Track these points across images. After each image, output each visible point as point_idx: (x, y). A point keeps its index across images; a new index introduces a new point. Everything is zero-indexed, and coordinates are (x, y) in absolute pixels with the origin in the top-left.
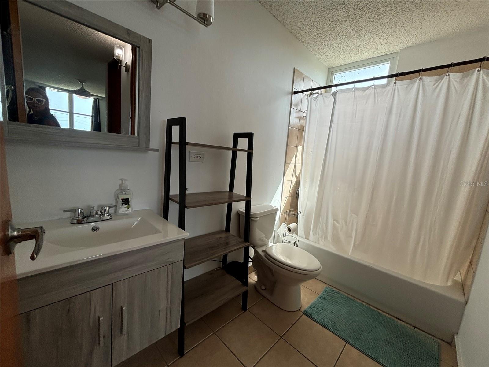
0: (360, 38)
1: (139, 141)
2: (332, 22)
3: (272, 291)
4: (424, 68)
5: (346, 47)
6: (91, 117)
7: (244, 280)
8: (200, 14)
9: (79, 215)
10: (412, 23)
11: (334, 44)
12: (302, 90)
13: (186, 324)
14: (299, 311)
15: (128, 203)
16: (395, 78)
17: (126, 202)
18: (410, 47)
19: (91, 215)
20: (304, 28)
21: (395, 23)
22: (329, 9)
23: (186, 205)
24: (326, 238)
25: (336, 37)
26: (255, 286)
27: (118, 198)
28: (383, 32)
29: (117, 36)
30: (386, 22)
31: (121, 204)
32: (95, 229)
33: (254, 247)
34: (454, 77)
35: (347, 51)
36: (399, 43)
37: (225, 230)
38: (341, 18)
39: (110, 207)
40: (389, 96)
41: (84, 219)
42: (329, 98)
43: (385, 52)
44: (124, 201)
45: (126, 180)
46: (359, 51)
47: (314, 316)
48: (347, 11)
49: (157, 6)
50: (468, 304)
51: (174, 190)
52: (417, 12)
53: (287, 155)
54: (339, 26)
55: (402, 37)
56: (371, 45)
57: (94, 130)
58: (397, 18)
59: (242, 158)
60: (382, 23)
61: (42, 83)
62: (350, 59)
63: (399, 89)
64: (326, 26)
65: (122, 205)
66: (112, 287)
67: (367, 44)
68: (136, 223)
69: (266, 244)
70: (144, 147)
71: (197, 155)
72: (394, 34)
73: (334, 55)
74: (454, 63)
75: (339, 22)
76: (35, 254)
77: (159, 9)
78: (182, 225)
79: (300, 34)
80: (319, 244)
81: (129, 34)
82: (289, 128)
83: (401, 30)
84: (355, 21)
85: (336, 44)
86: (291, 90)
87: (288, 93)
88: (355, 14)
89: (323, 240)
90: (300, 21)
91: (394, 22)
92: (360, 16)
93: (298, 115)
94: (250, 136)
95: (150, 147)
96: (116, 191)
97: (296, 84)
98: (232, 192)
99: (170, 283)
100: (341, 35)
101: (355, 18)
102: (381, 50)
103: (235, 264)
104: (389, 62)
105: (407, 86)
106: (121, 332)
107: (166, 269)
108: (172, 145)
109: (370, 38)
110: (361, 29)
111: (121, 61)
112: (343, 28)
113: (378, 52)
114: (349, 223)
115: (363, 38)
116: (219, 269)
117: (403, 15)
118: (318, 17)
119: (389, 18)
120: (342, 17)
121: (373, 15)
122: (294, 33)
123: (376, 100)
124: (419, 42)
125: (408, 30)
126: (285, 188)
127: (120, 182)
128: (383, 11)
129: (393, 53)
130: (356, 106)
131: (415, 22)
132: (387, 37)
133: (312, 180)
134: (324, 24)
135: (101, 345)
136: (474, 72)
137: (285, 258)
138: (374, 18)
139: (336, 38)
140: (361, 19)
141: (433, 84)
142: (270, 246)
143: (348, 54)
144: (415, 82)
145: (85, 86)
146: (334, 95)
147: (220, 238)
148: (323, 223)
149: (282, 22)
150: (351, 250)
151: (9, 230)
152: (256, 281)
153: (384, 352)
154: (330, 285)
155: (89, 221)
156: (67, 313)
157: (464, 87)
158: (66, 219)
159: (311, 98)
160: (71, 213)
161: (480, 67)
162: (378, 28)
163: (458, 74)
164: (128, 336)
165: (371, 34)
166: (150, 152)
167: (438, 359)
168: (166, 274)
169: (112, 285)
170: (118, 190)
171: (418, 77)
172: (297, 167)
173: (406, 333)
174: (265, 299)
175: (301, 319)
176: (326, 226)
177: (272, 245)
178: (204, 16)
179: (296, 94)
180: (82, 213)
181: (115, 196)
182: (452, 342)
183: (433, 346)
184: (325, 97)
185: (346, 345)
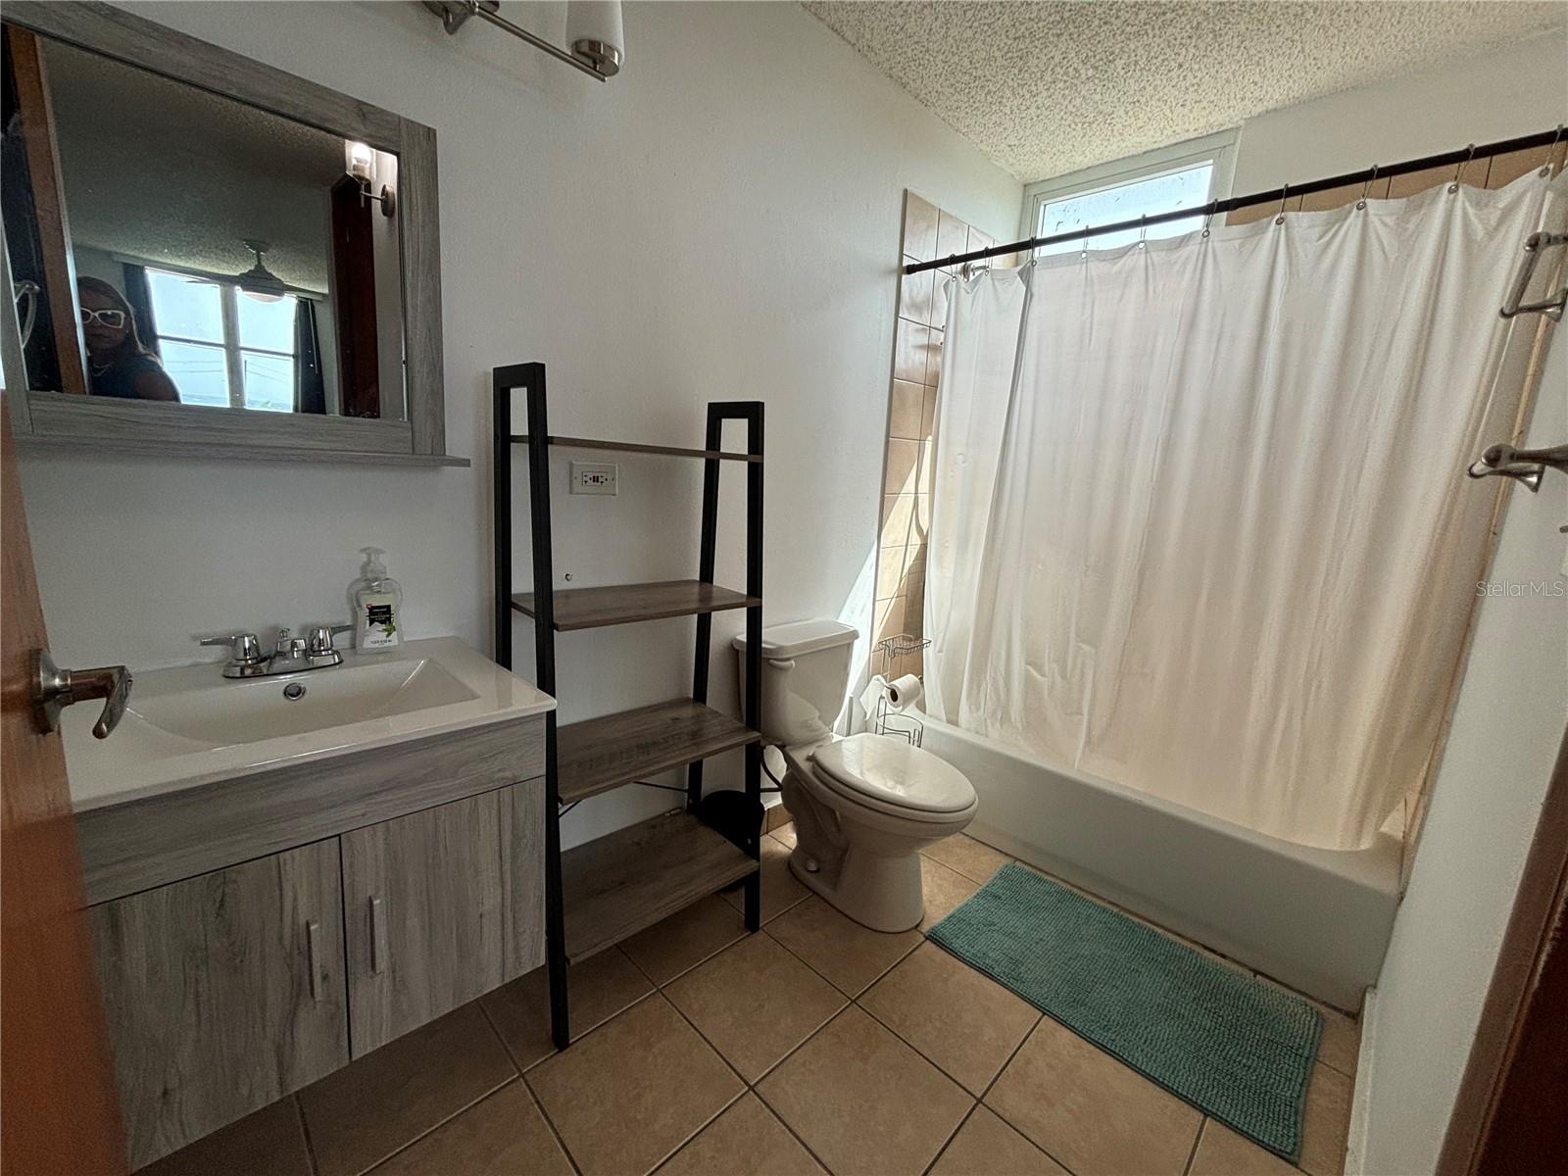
0: (1111, 87)
1: (413, 436)
2: (1015, 39)
3: (835, 875)
4: (1290, 186)
5: (1071, 118)
7: (749, 842)
8: (581, 41)
9: (246, 654)
10: (1270, 34)
11: (1033, 109)
12: (933, 259)
14: (913, 930)
15: (389, 619)
16: (1226, 213)
17: (381, 615)
18: (1275, 109)
19: (281, 654)
20: (928, 60)
21: (1215, 36)
23: (555, 621)
24: (1005, 719)
25: (1036, 85)
26: (789, 864)
27: (360, 606)
28: (1181, 66)
30: (1186, 35)
31: (368, 622)
32: (294, 692)
33: (784, 746)
34: (1380, 210)
35: (1074, 129)
36: (1239, 101)
37: (692, 696)
38: (1044, 26)
39: (336, 630)
40: (1187, 275)
41: (262, 665)
42: (1011, 285)
43: (1195, 130)
44: (376, 613)
45: (379, 552)
46: (1116, 128)
47: (956, 944)
49: (446, 24)
50: (1405, 899)
51: (523, 582)
53: (889, 469)
54: (1037, 50)
55: (1245, 81)
56: (1148, 109)
58: (1218, 20)
59: (733, 478)
60: (1176, 39)
61: (134, 254)
62: (1088, 154)
63: (1218, 253)
64: (997, 54)
65: (370, 625)
66: (340, 844)
67: (1137, 104)
68: (412, 674)
69: (823, 739)
70: (430, 452)
71: (596, 475)
72: (1217, 72)
73: (1037, 142)
74: (1380, 166)
75: (1038, 40)
76: (104, 726)
77: (451, 33)
78: (546, 681)
79: (919, 81)
80: (987, 736)
81: (364, 115)
82: (892, 382)
83: (1236, 58)
84: (1090, 36)
85: (1038, 108)
86: (895, 262)
87: (888, 272)
89: (998, 725)
90: (916, 39)
91: (1211, 35)
92: (1101, 19)
93: (923, 340)
94: (753, 413)
95: (447, 454)
96: (352, 584)
97: (911, 243)
98: (709, 585)
99: (507, 837)
100: (1050, 80)
101: (1086, 26)
102: (1185, 123)
103: (724, 797)
104: (1211, 161)
105: (1242, 243)
106: (373, 967)
107: (495, 800)
108: (512, 444)
109: (1144, 88)
111: (367, 180)
112: (1053, 58)
113: (1174, 128)
114: (1072, 671)
115: (1119, 88)
116: (677, 814)
118: (971, 27)
119: (1195, 23)
121: (1143, 15)
122: (901, 78)
123: (1151, 290)
124: (1301, 94)
125: (1260, 58)
126: (885, 570)
127: (364, 558)
129: (1223, 131)
130: (1093, 306)
131: (1277, 33)
132: (1195, 81)
133: (963, 545)
134: (992, 45)
135: (317, 999)
136: (1438, 194)
137: (890, 783)
138: (1145, 24)
139: (1034, 88)
140: (1105, 28)
141: (1317, 235)
142: (836, 743)
143: (1079, 139)
144: (1264, 230)
145: (268, 259)
146: (1026, 275)
147: (675, 720)
148: (996, 672)
149: (859, 45)
150: (1080, 751)
151: (42, 674)
152: (793, 848)
153: (1150, 1037)
154: (1017, 859)
155: (274, 671)
156: (219, 908)
157: (1408, 244)
158: (211, 664)
159: (958, 286)
160: (224, 646)
161: (1456, 177)
162: (1165, 54)
163: (1392, 200)
164: (394, 978)
165: (1145, 73)
166: (448, 469)
167: (1307, 1058)
168: (494, 813)
169: (338, 838)
170: (357, 581)
171: (1275, 213)
172: (924, 505)
173: (1225, 989)
174: (815, 898)
175: (916, 952)
176: (1005, 682)
177: (841, 738)
178: (591, 49)
179: (914, 272)
180: (255, 647)
181: (350, 599)
182: (1359, 1012)
183: (1302, 1022)
184: (998, 280)
185: (1040, 1019)
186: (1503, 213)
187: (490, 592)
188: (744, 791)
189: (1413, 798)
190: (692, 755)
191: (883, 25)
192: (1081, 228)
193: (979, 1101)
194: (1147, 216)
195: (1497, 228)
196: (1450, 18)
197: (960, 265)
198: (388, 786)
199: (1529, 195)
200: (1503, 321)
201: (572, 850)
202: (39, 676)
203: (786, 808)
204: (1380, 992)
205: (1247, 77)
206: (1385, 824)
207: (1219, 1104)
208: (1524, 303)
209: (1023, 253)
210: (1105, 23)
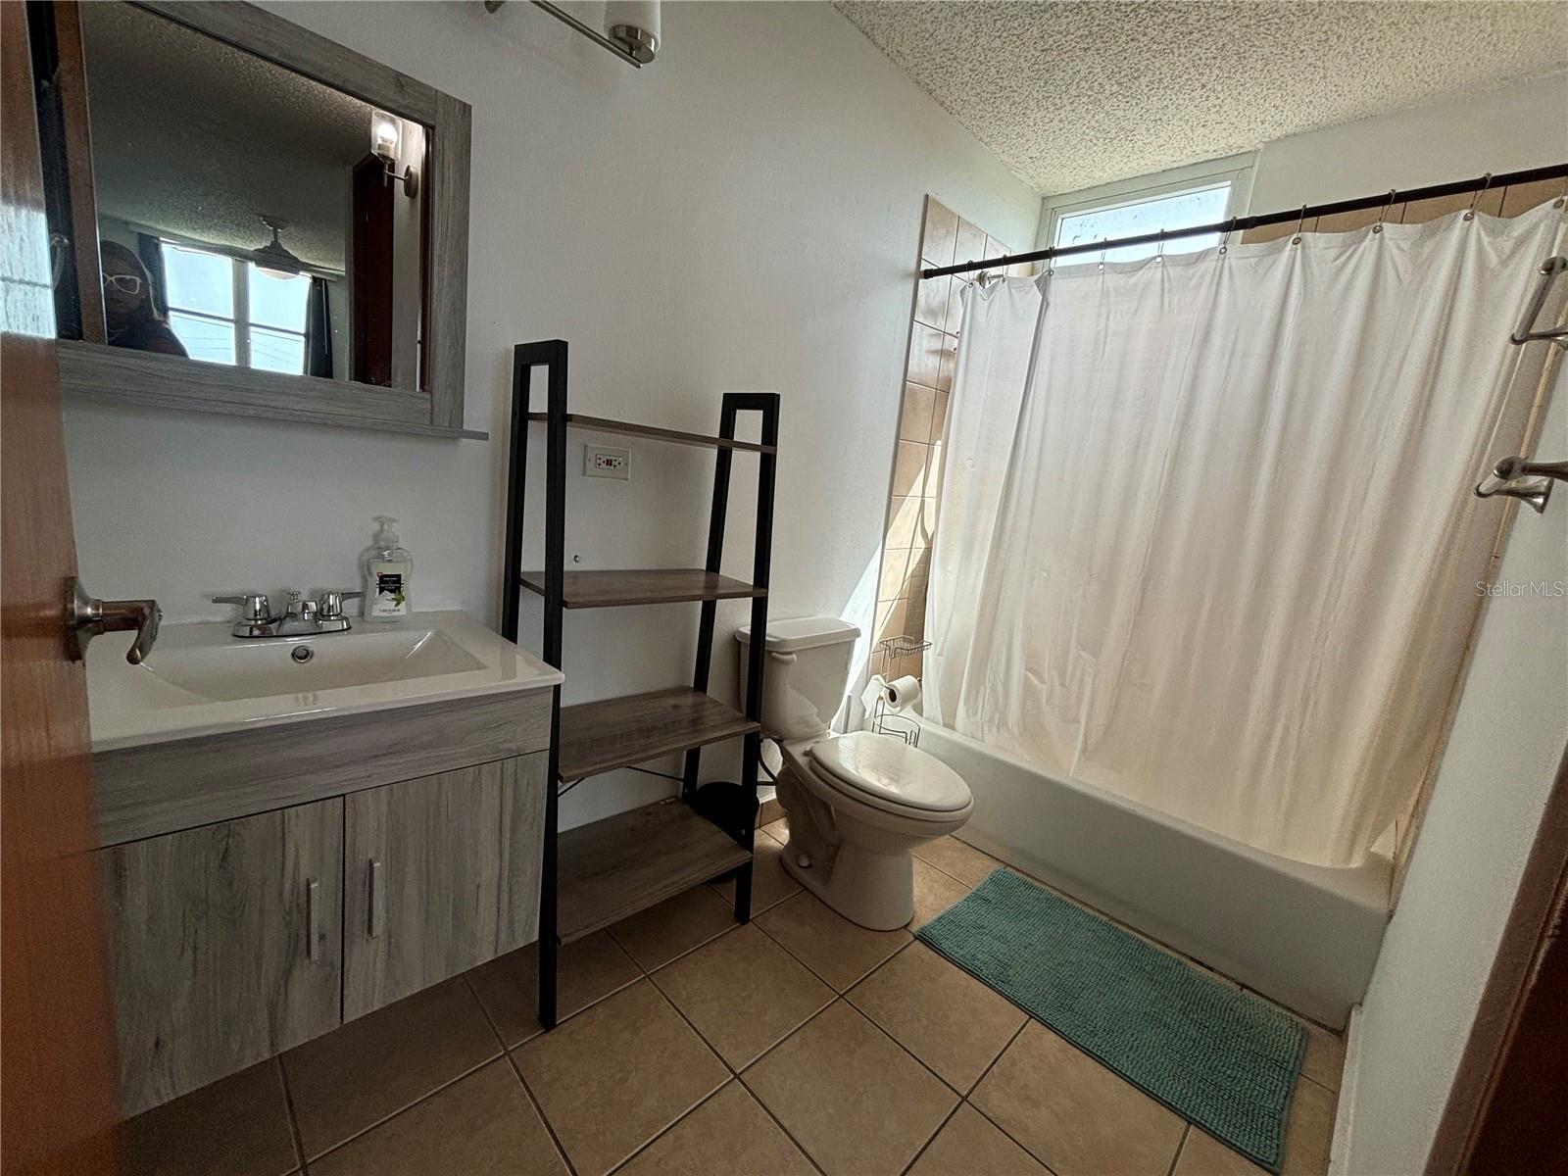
0: (1134, 104)
1: (431, 409)
2: (1043, 51)
3: (827, 874)
4: (1308, 207)
5: (1092, 133)
6: (303, 339)
7: (744, 832)
8: (618, 26)
9: (256, 615)
10: (1294, 59)
11: (1056, 122)
12: (951, 265)
13: (560, 941)
14: (903, 931)
15: (399, 588)
16: (1242, 231)
17: (391, 584)
18: (1295, 134)
19: (292, 616)
20: (956, 68)
21: (1240, 58)
22: (1029, 12)
23: (564, 599)
24: (1002, 724)
25: (1060, 98)
26: (780, 859)
27: (370, 574)
28: (1204, 86)
29: (368, 96)
30: (1211, 55)
31: (378, 590)
32: (302, 655)
33: (781, 741)
34: (1396, 235)
35: (1095, 145)
36: (1259, 124)
37: (692, 685)
38: (1072, 40)
39: (346, 596)
40: (1203, 290)
41: (271, 626)
42: (1027, 293)
43: (1215, 151)
44: (386, 582)
45: (392, 520)
46: (1136, 145)
47: (945, 945)
48: (1086, 20)
50: (1395, 917)
51: (533, 560)
52: (1306, 28)
53: (897, 472)
54: (1064, 63)
55: (1267, 105)
56: (1170, 128)
57: (312, 374)
58: (1244, 42)
59: (745, 468)
60: (1200, 59)
61: (149, 224)
62: (1107, 169)
63: (1234, 271)
64: (1024, 65)
65: (380, 594)
66: (344, 804)
67: (1159, 122)
68: (420, 644)
69: (821, 735)
70: (448, 425)
71: (610, 458)
72: (1239, 94)
73: (1059, 155)
74: (1398, 191)
75: (1065, 53)
76: (138, 652)
77: (492, 11)
78: (552, 655)
79: (945, 90)
80: (982, 741)
81: (402, 86)
82: (904, 384)
83: (1259, 81)
84: (1116, 51)
85: (1061, 121)
86: (913, 266)
87: (906, 275)
88: (1113, 28)
89: (995, 730)
90: (944, 46)
91: (1235, 58)
92: (1128, 36)
93: (937, 345)
94: (768, 404)
95: (465, 428)
96: (363, 552)
97: (930, 247)
98: (715, 574)
99: (509, 809)
100: (1074, 94)
101: (1113, 40)
102: (1204, 144)
103: (720, 789)
104: (1229, 183)
105: (1258, 261)
106: (370, 931)
107: (499, 770)
108: (530, 422)
109: (1167, 106)
110: (1136, 75)
111: (392, 160)
112: (1079, 72)
113: (1195, 148)
114: (1072, 679)
115: (1142, 105)
116: (671, 803)
117: (1262, 35)
118: (999, 37)
119: (1220, 45)
120: (1073, 37)
121: (1169, 34)
122: (928, 85)
123: (1166, 306)
124: (1321, 120)
125: (1282, 82)
126: (889, 570)
127: (376, 526)
128: (1199, 21)
129: (1242, 153)
130: (1108, 317)
131: (1300, 58)
132: (1217, 102)
133: (968, 549)
134: (1019, 56)
135: (313, 959)
136: (1454, 220)
137: (885, 781)
138: (1171, 43)
139: (1058, 101)
140: (1132, 44)
141: (1334, 256)
142: (833, 739)
143: (1100, 154)
144: (1280, 250)
145: (284, 237)
146: (1043, 284)
147: (675, 707)
148: (995, 677)
149: (888, 50)
150: (1075, 759)
151: (76, 602)
152: (785, 844)
153: (1135, 1045)
154: (1007, 865)
155: (284, 633)
156: (222, 859)
157: (1422, 268)
158: (220, 622)
159: (974, 291)
160: (234, 606)
161: (1472, 205)
162: (1190, 74)
163: (1407, 225)
164: (390, 943)
165: (1169, 92)
166: (465, 441)
167: (1292, 1072)
168: (498, 783)
169: (342, 798)
170: (369, 549)
171: (1292, 234)
172: (931, 505)
173: (1212, 1000)
174: (805, 893)
175: (906, 951)
176: (1004, 687)
177: (837, 735)
178: (627, 34)
179: (931, 277)
180: (265, 608)
181: (361, 567)
182: (1344, 1030)
183: (1287, 1037)
184: (1015, 288)
185: (1027, 1022)
186: (1516, 243)
187: (500, 570)
188: (740, 783)
189: (1404, 821)
190: (687, 743)
191: (913, 30)
192: (1100, 240)
193: (964, 1099)
194: (1166, 230)
195: (1511, 256)
196: (1470, 52)
197: (978, 272)
198: (392, 750)
199: (1542, 226)
200: (1513, 346)
201: (570, 831)
202: (73, 602)
203: (781, 804)
204: (1366, 1008)
205: (1268, 101)
206: (1377, 843)
207: (1203, 1112)
208: (1534, 331)
209: (1039, 263)
210: (1132, 40)
